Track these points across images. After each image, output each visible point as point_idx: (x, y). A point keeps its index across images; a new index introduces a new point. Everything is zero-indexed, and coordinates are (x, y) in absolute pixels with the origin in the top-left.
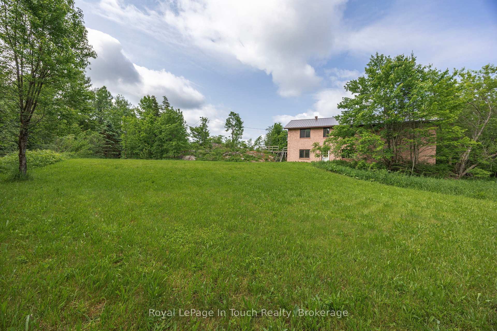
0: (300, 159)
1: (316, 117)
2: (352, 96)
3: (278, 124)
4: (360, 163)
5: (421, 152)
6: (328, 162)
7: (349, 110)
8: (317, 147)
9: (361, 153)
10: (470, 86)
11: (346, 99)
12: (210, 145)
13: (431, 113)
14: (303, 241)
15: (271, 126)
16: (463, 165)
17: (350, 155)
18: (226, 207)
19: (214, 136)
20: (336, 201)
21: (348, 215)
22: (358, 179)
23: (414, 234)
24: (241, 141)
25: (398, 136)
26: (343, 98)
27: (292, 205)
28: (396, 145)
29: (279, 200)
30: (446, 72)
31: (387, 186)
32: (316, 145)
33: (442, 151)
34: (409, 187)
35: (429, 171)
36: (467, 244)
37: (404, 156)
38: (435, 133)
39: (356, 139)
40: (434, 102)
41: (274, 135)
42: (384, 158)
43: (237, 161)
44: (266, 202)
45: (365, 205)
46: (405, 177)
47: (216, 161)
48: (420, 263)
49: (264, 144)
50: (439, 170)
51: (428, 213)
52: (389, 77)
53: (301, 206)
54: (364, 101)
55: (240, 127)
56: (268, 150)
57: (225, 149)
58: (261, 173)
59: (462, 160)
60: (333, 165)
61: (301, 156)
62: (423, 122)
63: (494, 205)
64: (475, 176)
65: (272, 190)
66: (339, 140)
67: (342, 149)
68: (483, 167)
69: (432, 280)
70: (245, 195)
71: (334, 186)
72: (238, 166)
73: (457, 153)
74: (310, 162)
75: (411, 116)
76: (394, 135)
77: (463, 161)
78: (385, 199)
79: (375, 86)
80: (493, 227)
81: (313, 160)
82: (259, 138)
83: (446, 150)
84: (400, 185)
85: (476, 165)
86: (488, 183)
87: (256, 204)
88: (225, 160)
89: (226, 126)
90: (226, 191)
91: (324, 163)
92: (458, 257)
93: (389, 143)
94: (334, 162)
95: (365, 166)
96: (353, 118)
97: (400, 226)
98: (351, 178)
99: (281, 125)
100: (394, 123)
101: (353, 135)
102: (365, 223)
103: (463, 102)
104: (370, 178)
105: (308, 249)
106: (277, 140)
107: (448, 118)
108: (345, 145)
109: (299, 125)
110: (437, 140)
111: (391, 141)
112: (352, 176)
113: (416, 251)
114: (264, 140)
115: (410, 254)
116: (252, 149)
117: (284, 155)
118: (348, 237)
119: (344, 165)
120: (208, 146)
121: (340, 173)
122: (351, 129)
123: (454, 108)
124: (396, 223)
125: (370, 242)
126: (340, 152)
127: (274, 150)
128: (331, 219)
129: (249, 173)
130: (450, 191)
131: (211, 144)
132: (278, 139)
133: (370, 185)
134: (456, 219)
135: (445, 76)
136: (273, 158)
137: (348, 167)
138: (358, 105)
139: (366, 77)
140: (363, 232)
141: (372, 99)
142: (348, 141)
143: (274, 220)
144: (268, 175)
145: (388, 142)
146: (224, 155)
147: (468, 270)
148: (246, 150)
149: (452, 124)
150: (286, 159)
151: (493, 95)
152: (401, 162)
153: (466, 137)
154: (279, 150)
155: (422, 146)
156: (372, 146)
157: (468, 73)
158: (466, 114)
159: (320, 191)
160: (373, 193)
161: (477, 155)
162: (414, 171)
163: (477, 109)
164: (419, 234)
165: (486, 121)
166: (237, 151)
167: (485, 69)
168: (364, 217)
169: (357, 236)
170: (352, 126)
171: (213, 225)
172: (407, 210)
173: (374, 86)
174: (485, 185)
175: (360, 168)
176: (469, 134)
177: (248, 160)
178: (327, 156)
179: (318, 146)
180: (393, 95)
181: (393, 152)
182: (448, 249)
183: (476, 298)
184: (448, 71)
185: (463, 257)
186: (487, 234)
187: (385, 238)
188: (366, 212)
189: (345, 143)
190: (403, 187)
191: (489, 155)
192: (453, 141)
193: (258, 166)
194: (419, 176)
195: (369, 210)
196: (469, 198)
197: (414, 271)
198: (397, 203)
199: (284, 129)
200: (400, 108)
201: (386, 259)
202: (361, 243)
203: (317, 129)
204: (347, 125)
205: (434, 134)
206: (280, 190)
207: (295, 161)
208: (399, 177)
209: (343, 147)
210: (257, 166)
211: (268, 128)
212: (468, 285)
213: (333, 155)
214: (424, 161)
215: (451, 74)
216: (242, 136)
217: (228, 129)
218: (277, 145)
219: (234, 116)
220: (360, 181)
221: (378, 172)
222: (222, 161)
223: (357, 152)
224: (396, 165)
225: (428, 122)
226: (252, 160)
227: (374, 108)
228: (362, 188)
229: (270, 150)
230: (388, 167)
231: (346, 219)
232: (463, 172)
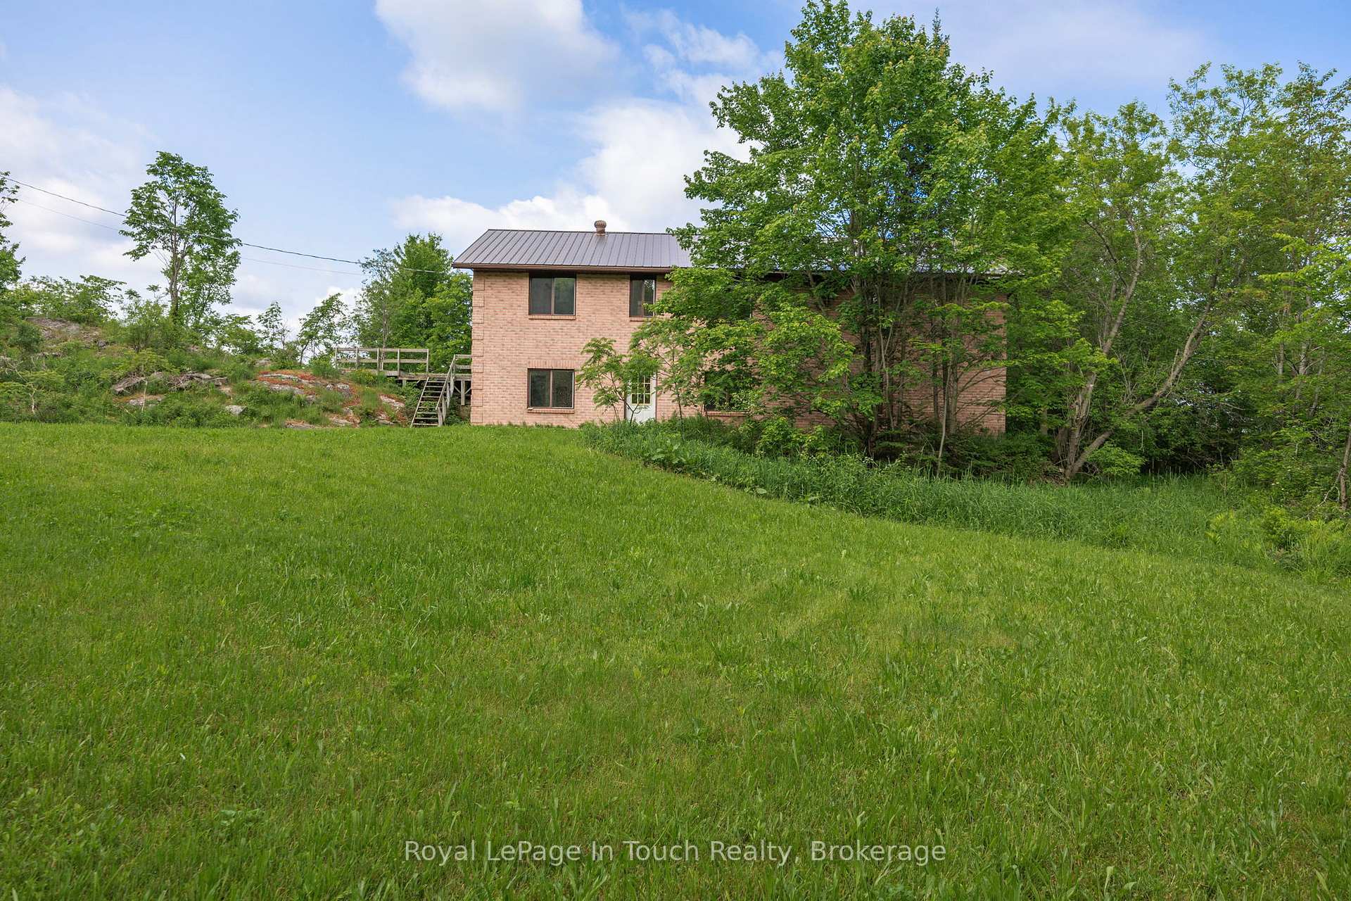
0: (530, 412)
1: (601, 226)
2: (740, 150)
3: (427, 240)
4: (770, 428)
5: (963, 390)
6: (649, 425)
7: (731, 206)
8: (605, 359)
9: (774, 389)
10: (1092, 168)
11: (719, 160)
12: (23, 330)
13: (991, 249)
14: (533, 793)
15: (390, 249)
16: (1077, 434)
17: (735, 395)
18: (123, 680)
19: (56, 277)
20: (680, 597)
21: (725, 649)
22: (765, 496)
23: (942, 694)
24: (222, 316)
25: (896, 326)
26: (706, 153)
27: (489, 632)
28: (891, 361)
29: (427, 611)
30: (1029, 109)
31: (863, 521)
32: (598, 349)
33: (1023, 385)
34: (929, 519)
35: (988, 459)
36: (1082, 704)
37: (915, 403)
38: (1003, 322)
39: (757, 331)
40: (999, 208)
41: (403, 295)
42: (852, 409)
43: (198, 424)
44: (358, 627)
45: (785, 600)
46: (916, 482)
47: (65, 419)
48: (957, 799)
49: (353, 338)
50: (1013, 454)
51: (983, 613)
52: (865, 95)
53: (531, 633)
54: (783, 178)
55: (220, 243)
56: (374, 366)
57: (125, 356)
58: (334, 484)
59: (1072, 420)
60: (672, 439)
61: (536, 398)
62: (969, 278)
63: (1150, 566)
64: (1104, 472)
65: (390, 567)
66: (692, 330)
67: (707, 369)
68: (1123, 440)
69: (988, 854)
70: (242, 602)
71: (671, 529)
72: (206, 450)
73: (1060, 395)
74: (576, 427)
75: (935, 253)
76: (883, 321)
77: (1076, 421)
78: (854, 571)
79: (820, 121)
80: (1145, 638)
81: (589, 419)
82: (330, 306)
83: (1033, 383)
84: (903, 513)
85: (1106, 435)
86: (1136, 494)
87: (302, 643)
88: (129, 417)
89: (129, 229)
90: (128, 588)
91: (633, 429)
92: (1060, 756)
93: (868, 353)
94: (677, 425)
95: (789, 440)
96: (743, 244)
97: (899, 672)
98: (739, 492)
99: (441, 246)
100: (884, 275)
101: (744, 313)
102: (785, 675)
103: (1073, 218)
104: (806, 492)
105: (556, 828)
106: (422, 319)
107: (1035, 270)
108: (717, 356)
109: (527, 256)
110: (1008, 346)
111: (875, 344)
112: (741, 486)
113: (945, 755)
114: (357, 318)
115: (928, 773)
116: (287, 359)
117: (456, 394)
118: (719, 743)
119: (713, 440)
120: (14, 335)
121: (697, 475)
122: (737, 287)
123: (1051, 236)
124: (887, 660)
125: (801, 748)
126: (698, 385)
127: (404, 368)
128: (657, 673)
129: (271, 484)
130: (1044, 525)
131: (33, 326)
132: (428, 316)
133: (806, 517)
134: (1057, 624)
135: (1028, 120)
136: (399, 406)
137: (727, 449)
138: (762, 190)
139: (790, 79)
140: (776, 713)
141: (809, 172)
142: (728, 335)
143: (400, 713)
144: (371, 490)
145: (865, 347)
146: (119, 388)
147: (1084, 795)
148: (251, 366)
149: (1046, 294)
150: (464, 414)
151: (1145, 204)
152: (905, 427)
153: (1082, 339)
154: (434, 367)
155: (966, 369)
156: (811, 363)
157: (1087, 122)
158: (1083, 260)
159: (613, 557)
160: (817, 550)
161: (1110, 403)
162: (947, 460)
163: (1108, 247)
164: (955, 693)
165: (1130, 290)
166: (204, 368)
167: (1126, 118)
168: (782, 649)
169: (753, 732)
170: (740, 276)
171: (30, 791)
172: (921, 606)
173: (818, 122)
174: (1130, 500)
175: (772, 451)
176: (1090, 329)
177: (268, 419)
178: (648, 401)
179: (609, 355)
180: (877, 166)
181: (882, 385)
182: (1033, 731)
183: (1103, 885)
184: (1035, 103)
185: (1071, 753)
186: (1132, 664)
187: (850, 726)
188: (789, 628)
189: (717, 343)
190: (913, 519)
191: (1136, 402)
192: (1050, 350)
193: (322, 445)
194: (960, 479)
195: (797, 624)
196: (1090, 548)
197: (939, 832)
198: (894, 582)
199: (456, 266)
200: (902, 218)
201: (851, 806)
202: (770, 758)
203: (603, 279)
204: (723, 270)
205: (1000, 326)
206: (433, 565)
207: (510, 424)
208: (899, 483)
209: (710, 360)
210: (317, 447)
211: (375, 256)
212: (1084, 845)
213: (668, 396)
214: (974, 423)
215: (1041, 115)
216: (232, 289)
217: (141, 248)
218: (422, 345)
219: (178, 174)
220: (774, 506)
221: (832, 464)
222: (109, 422)
223: (759, 384)
224: (891, 438)
225: (980, 280)
226: (291, 414)
227: (818, 208)
228: (777, 533)
229: (388, 367)
230: (866, 444)
231: (716, 667)
232: (1076, 459)
